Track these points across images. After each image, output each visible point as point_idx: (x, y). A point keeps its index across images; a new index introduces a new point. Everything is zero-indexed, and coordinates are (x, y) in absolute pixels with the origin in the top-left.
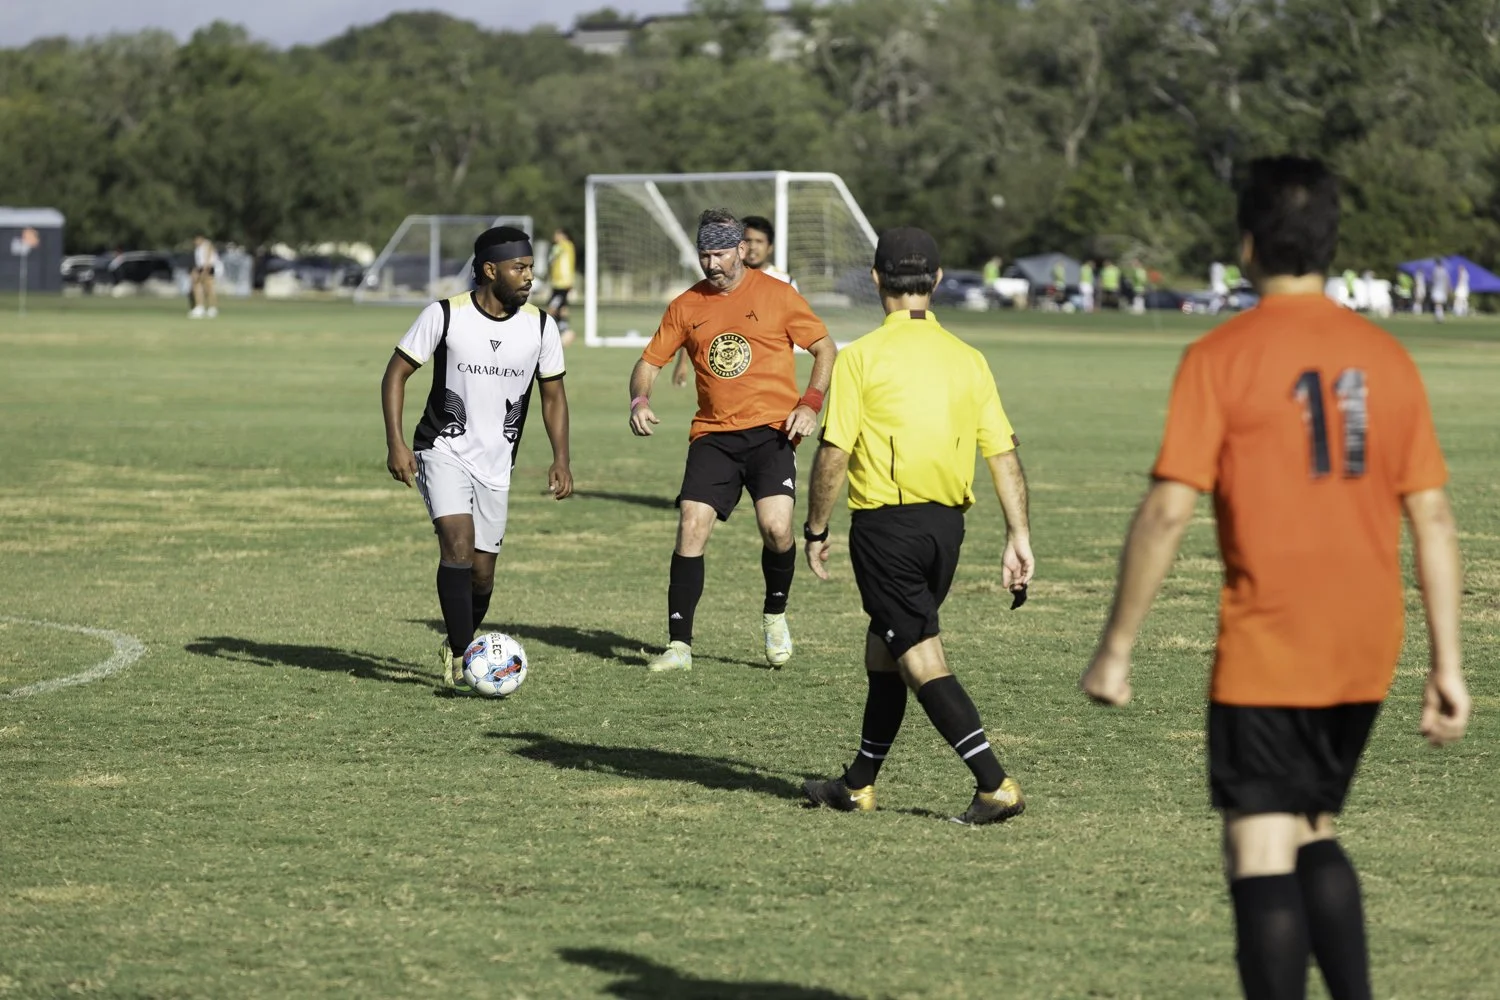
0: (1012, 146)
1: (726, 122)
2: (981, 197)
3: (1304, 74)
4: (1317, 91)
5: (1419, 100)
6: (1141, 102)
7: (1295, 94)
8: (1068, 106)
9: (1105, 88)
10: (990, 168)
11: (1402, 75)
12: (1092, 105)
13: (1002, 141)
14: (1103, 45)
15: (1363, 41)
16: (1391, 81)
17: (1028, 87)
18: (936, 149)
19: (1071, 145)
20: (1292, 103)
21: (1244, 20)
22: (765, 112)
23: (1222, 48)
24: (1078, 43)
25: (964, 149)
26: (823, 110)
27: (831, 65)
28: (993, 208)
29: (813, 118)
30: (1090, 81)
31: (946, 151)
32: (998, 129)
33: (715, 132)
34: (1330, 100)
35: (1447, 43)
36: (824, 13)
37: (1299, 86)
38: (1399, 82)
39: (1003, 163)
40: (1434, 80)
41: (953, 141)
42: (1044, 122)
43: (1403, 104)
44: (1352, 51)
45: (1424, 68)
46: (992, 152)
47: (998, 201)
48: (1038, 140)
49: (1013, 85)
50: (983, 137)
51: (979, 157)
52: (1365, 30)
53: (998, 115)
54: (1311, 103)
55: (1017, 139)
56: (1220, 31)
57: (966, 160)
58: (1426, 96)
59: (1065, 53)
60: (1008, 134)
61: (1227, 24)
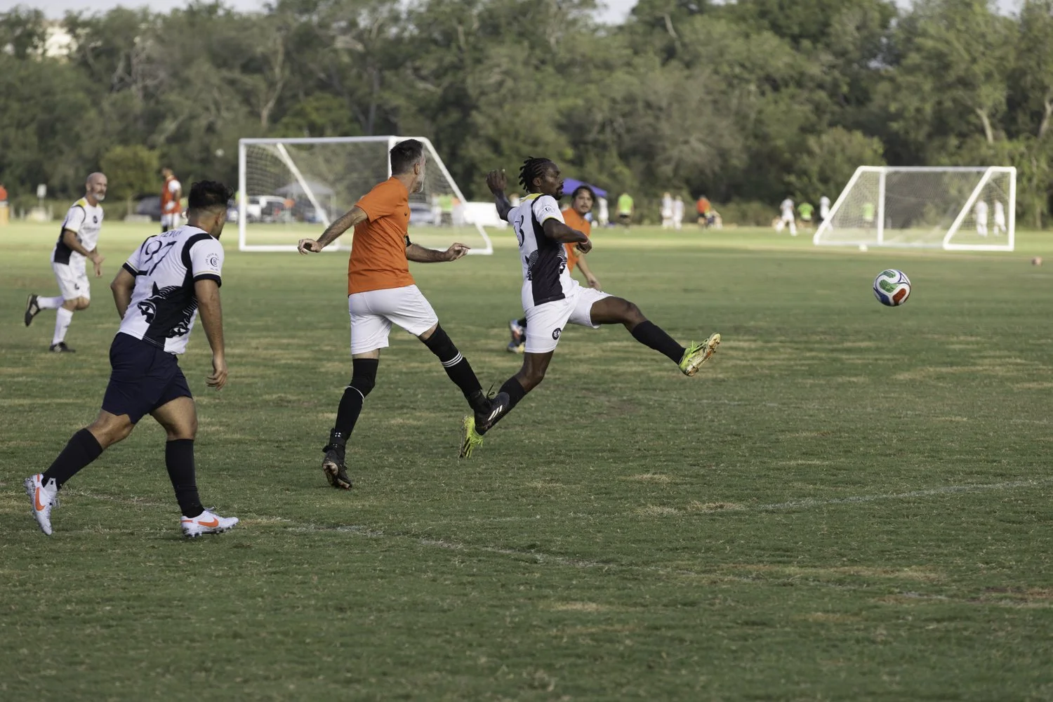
0: (225, 114)
1: (22, 100)
2: (207, 149)
3: (429, 65)
4: (438, 75)
5: (509, 83)
6: (311, 83)
7: (423, 79)
8: (263, 86)
9: (287, 73)
10: (210, 129)
11: (499, 66)
12: (279, 85)
13: (218, 110)
14: (285, 45)
15: (467, 42)
16: (491, 68)
17: (236, 74)
18: (175, 117)
19: (265, 113)
20: (421, 85)
21: (381, 29)
22: (48, 92)
23: (365, 46)
24: (270, 44)
25: (193, 117)
26: (88, 91)
27: (91, 60)
28: (215, 157)
29: (81, 96)
30: (277, 70)
31: (181, 118)
32: (217, 104)
33: (15, 106)
34: (446, 81)
35: (526, 43)
36: (85, 24)
37: (424, 72)
38: (497, 70)
39: (219, 125)
40: (520, 69)
41: (186, 112)
42: (247, 97)
43: (500, 84)
44: (459, 48)
45: (513, 59)
46: (211, 119)
47: (220, 153)
48: (245, 109)
49: (225, 73)
50: (207, 109)
51: (203, 122)
52: (467, 34)
53: (216, 94)
54: (433, 84)
55: (228, 109)
56: (366, 36)
57: (195, 124)
58: (515, 79)
59: (259, 50)
60: (223, 107)
61: (370, 31)
